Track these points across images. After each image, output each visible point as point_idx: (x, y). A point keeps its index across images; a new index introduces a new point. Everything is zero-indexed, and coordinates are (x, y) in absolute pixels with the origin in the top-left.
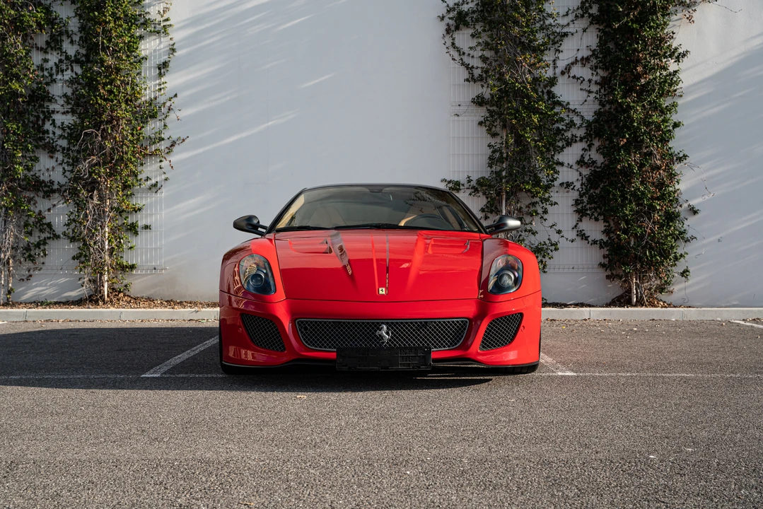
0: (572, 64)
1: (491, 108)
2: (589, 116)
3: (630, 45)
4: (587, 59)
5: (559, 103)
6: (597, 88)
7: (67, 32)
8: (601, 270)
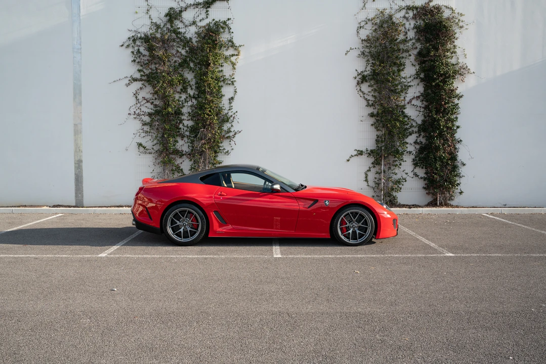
0: (413, 99)
1: (377, 118)
2: (420, 122)
3: (440, 92)
4: (419, 97)
5: (407, 116)
6: (423, 109)
7: (190, 85)
8: (424, 190)
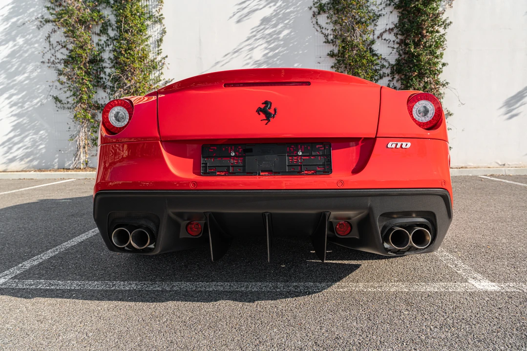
0: (384, 32)
1: (338, 59)
2: (393, 62)
4: (392, 29)
5: (376, 55)
6: (398, 45)
7: (110, 24)
